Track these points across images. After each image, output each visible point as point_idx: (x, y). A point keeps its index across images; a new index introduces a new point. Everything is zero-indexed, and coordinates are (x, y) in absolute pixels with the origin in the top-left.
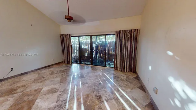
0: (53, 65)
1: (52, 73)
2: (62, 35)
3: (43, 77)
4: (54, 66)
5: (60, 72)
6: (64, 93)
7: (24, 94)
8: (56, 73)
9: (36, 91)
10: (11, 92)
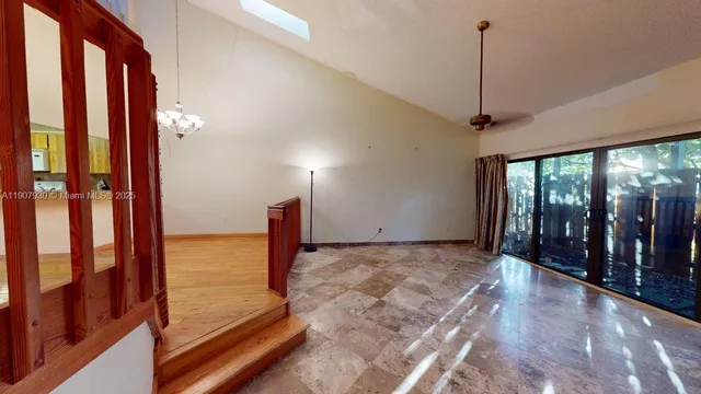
0: (445, 242)
1: (436, 260)
2: (482, 160)
3: (415, 260)
4: (446, 246)
5: (453, 264)
6: (441, 305)
7: (383, 273)
8: (443, 262)
9: (398, 275)
10: (373, 263)
